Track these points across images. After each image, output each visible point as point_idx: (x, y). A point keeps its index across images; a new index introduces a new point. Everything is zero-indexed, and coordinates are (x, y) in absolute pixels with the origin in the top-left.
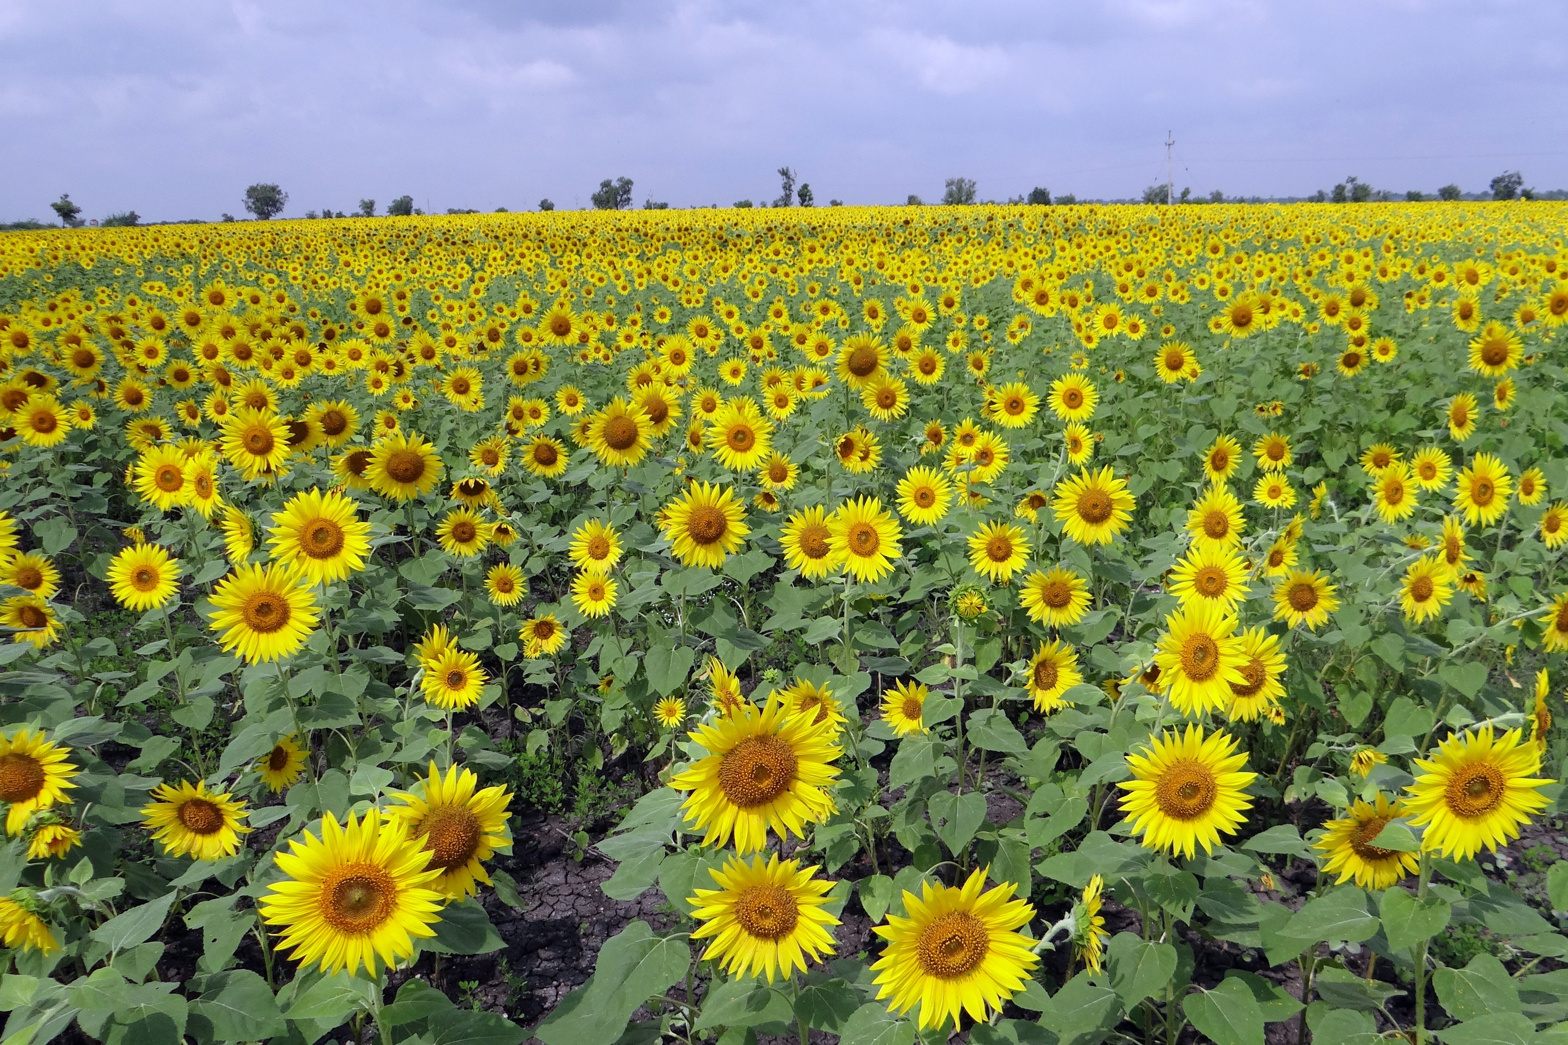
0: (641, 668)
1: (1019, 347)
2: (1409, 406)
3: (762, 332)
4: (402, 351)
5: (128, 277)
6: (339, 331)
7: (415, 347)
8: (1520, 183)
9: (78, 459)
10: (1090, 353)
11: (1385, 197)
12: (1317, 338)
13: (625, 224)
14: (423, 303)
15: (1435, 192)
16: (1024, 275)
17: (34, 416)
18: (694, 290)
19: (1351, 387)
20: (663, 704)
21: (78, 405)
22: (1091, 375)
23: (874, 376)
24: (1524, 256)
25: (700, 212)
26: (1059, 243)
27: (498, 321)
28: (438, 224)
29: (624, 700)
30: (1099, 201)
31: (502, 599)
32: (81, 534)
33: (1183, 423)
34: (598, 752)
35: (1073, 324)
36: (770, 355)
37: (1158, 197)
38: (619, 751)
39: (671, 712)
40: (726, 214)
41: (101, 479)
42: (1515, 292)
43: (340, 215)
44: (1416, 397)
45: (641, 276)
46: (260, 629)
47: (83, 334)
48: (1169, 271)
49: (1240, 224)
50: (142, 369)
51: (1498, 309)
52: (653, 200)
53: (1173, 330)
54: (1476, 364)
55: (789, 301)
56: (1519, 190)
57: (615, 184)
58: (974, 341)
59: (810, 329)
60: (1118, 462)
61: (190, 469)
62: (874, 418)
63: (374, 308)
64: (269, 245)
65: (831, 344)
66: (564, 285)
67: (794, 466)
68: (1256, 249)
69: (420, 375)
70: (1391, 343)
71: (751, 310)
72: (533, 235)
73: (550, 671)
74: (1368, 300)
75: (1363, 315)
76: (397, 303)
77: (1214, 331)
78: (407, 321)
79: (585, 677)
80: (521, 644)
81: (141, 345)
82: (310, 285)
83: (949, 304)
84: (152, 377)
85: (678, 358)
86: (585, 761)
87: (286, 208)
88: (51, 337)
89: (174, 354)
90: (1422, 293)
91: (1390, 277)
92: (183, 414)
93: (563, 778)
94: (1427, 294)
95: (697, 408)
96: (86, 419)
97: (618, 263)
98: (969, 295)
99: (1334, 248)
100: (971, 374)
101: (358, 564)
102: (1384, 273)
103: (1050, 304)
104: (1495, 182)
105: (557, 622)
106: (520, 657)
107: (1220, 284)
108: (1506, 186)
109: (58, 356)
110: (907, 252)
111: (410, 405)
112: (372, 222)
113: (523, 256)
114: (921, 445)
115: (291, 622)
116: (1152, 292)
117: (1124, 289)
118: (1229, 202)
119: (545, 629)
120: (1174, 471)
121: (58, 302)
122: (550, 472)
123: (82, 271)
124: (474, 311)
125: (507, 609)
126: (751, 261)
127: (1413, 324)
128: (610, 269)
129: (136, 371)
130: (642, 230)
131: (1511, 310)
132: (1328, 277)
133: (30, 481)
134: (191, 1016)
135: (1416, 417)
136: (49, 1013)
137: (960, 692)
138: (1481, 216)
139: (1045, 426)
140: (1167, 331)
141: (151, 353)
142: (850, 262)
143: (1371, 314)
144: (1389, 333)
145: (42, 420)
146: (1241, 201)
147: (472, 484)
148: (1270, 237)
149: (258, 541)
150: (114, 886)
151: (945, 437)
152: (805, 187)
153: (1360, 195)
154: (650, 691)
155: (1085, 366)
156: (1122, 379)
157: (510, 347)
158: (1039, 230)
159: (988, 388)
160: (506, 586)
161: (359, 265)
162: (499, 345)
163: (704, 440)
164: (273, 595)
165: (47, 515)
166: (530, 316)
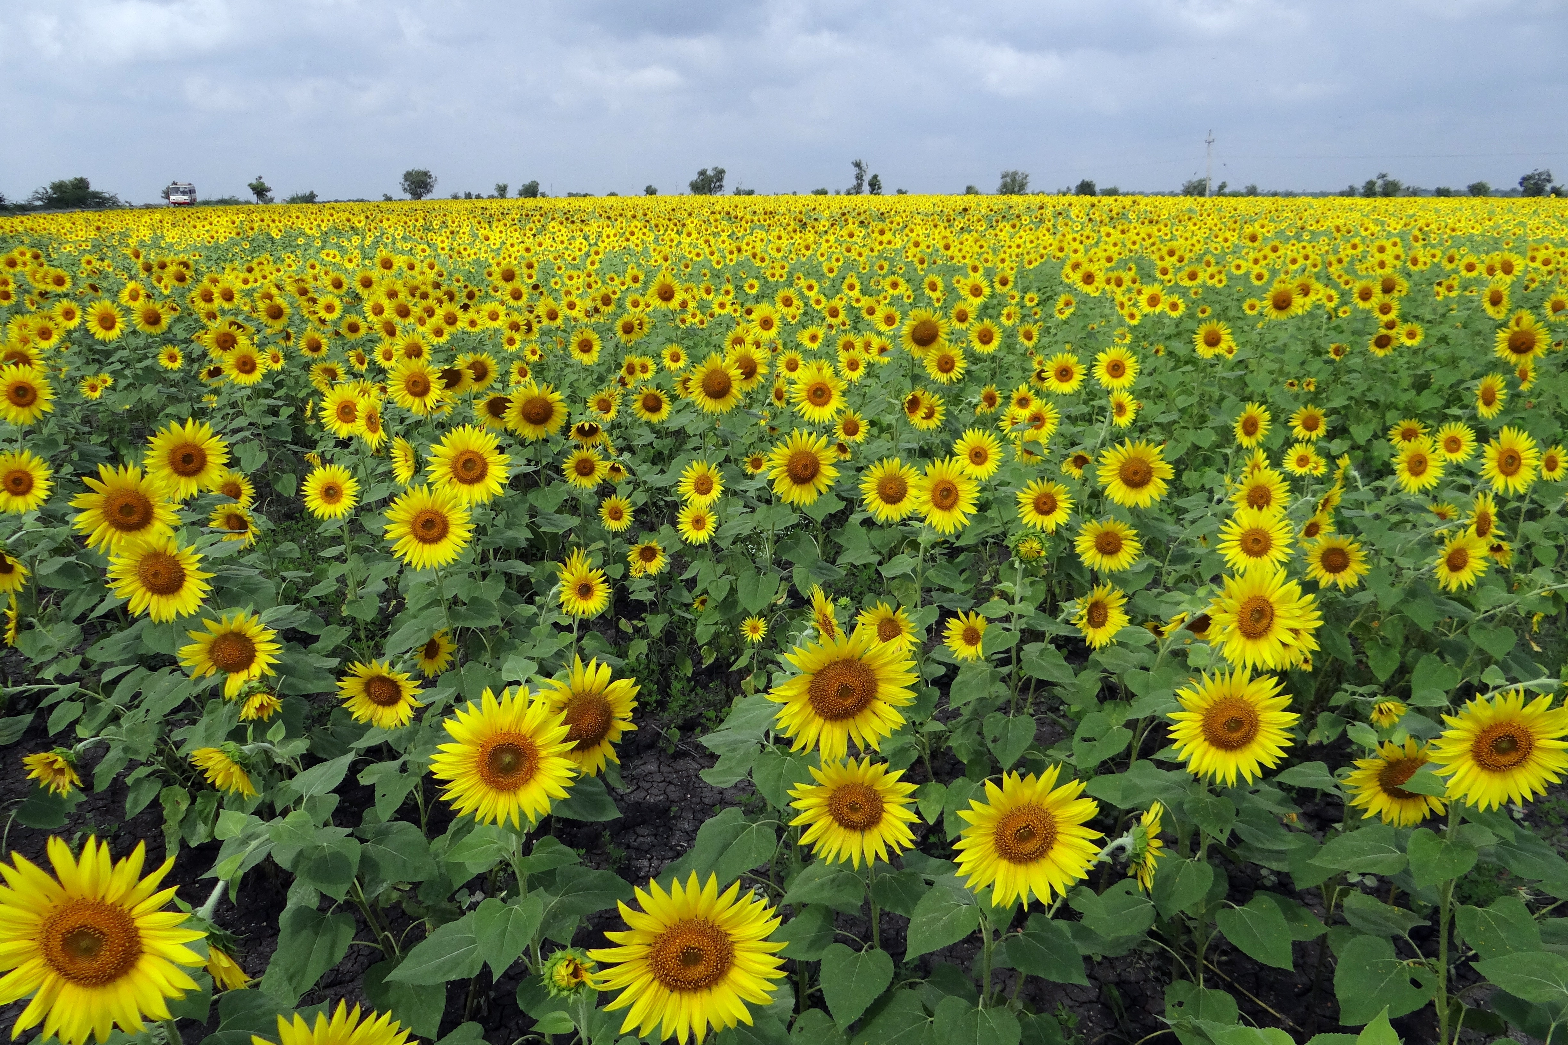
0: (733, 591)
1: (1065, 322)
2: (1435, 387)
3: (839, 303)
4: (531, 312)
5: (307, 246)
6: (478, 294)
7: (541, 309)
8: (1549, 181)
9: (268, 394)
10: (1133, 329)
11: (1415, 193)
12: (1349, 321)
13: (718, 208)
14: (548, 272)
15: (1464, 188)
16: (1074, 258)
17: (238, 360)
18: (777, 265)
19: (1379, 366)
20: (748, 622)
21: (271, 350)
22: (1133, 348)
23: (935, 345)
24: (1552, 249)
25: (782, 198)
26: (1104, 230)
27: (610, 290)
28: (560, 205)
29: (717, 617)
30: (1141, 193)
31: (613, 525)
32: (270, 458)
33: (1217, 394)
34: (689, 662)
35: (1117, 302)
36: (844, 324)
37: (1197, 190)
38: (708, 662)
39: (755, 629)
40: (807, 200)
41: (286, 412)
42: (1543, 283)
43: (478, 197)
44: (1442, 378)
45: (731, 253)
46: (424, 540)
47: (274, 291)
48: (1208, 257)
49: (1274, 216)
50: (323, 321)
51: (1527, 299)
52: (742, 188)
53: (1209, 310)
54: (1502, 350)
55: (860, 277)
56: (1548, 187)
57: (710, 173)
58: (1024, 316)
59: (878, 302)
60: (1155, 429)
61: (362, 405)
62: (934, 382)
63: (509, 276)
64: (421, 221)
65: (898, 316)
66: (666, 259)
67: (865, 422)
68: (1288, 239)
69: (544, 333)
70: (1418, 328)
71: (827, 284)
72: (640, 215)
73: (650, 589)
74: (1398, 288)
75: (1394, 300)
76: (526, 271)
77: (1248, 312)
78: (535, 287)
79: (681, 596)
80: (627, 566)
81: (322, 301)
82: (455, 255)
83: (1004, 282)
84: (330, 328)
85: (767, 324)
86: (677, 669)
87: (435, 190)
88: (249, 294)
89: (346, 311)
90: (1450, 281)
91: (1420, 267)
92: (353, 360)
93: (657, 682)
94: (1456, 283)
95: (782, 370)
96: (277, 362)
97: (712, 241)
98: (1022, 274)
99: (1364, 239)
100: (1022, 344)
101: (499, 490)
102: (1415, 262)
103: (1096, 284)
104: (1525, 180)
105: (660, 548)
106: (626, 576)
107: (1256, 269)
108: (1536, 184)
109: (254, 309)
110: (966, 236)
111: (537, 357)
112: (505, 204)
113: (632, 234)
114: (976, 406)
115: (450, 536)
116: (1193, 276)
117: (1165, 272)
118: (1264, 195)
119: (649, 553)
120: (1207, 438)
121: (254, 265)
122: (655, 418)
123: (272, 239)
124: (592, 280)
125: (615, 534)
126: (827, 241)
127: (1441, 310)
128: (705, 246)
129: (317, 323)
130: (733, 214)
131: (1542, 300)
132: (1358, 267)
133: (231, 411)
134: (363, 856)
135: (1442, 397)
136: (254, 844)
137: (1016, 626)
138: (1510, 211)
139: (1088, 394)
140: (1203, 312)
141: (330, 308)
142: (917, 245)
143: (1400, 299)
144: (1417, 317)
145: (245, 363)
146: (1275, 194)
147: (587, 426)
148: (1303, 228)
149: (419, 466)
150: (301, 746)
151: (999, 401)
152: (875, 177)
153: (1390, 190)
154: (739, 610)
155: (1127, 341)
156: (1161, 353)
157: (619, 311)
158: (1085, 218)
159: (1038, 358)
160: (616, 515)
161: (496, 238)
162: (611, 308)
163: (786, 396)
164: (436, 513)
165: (244, 440)
166: (638, 285)
